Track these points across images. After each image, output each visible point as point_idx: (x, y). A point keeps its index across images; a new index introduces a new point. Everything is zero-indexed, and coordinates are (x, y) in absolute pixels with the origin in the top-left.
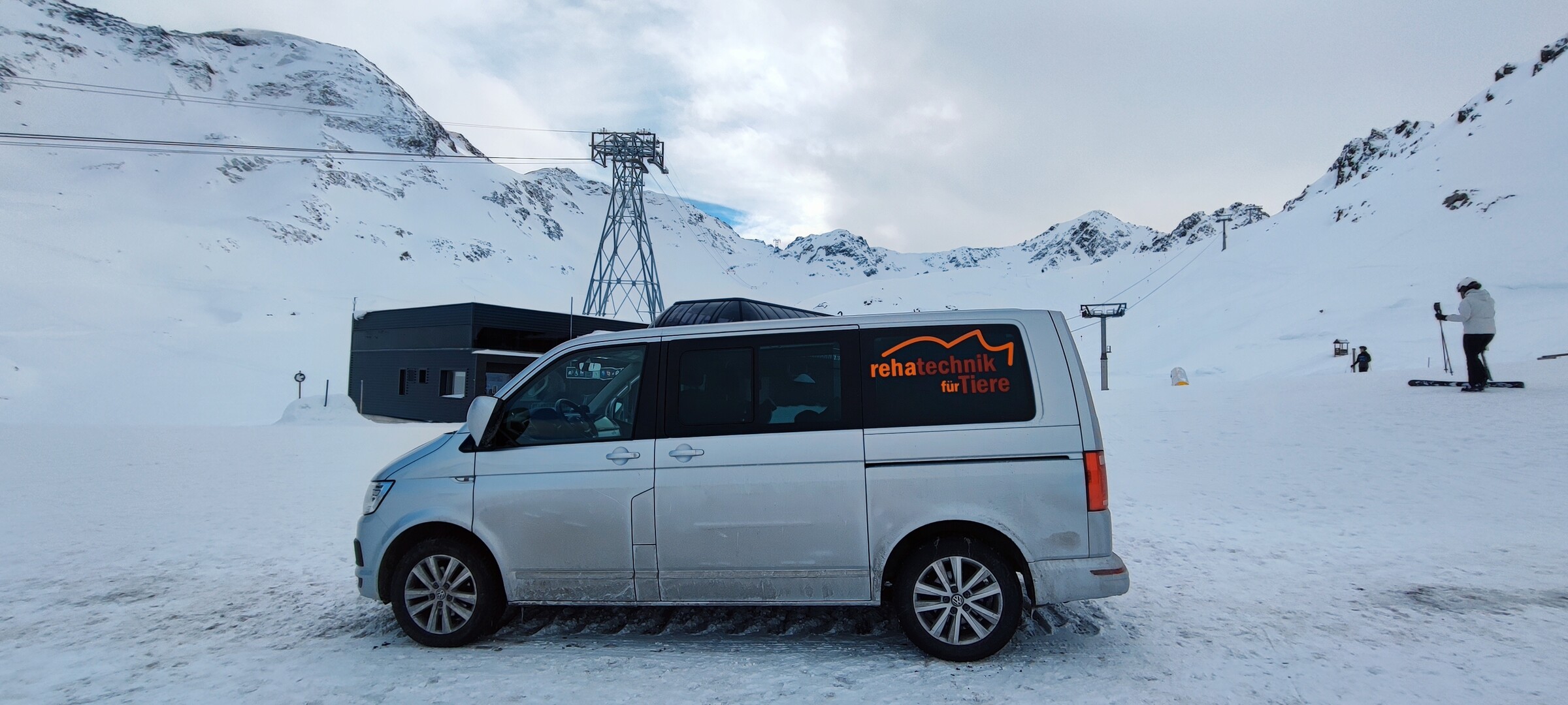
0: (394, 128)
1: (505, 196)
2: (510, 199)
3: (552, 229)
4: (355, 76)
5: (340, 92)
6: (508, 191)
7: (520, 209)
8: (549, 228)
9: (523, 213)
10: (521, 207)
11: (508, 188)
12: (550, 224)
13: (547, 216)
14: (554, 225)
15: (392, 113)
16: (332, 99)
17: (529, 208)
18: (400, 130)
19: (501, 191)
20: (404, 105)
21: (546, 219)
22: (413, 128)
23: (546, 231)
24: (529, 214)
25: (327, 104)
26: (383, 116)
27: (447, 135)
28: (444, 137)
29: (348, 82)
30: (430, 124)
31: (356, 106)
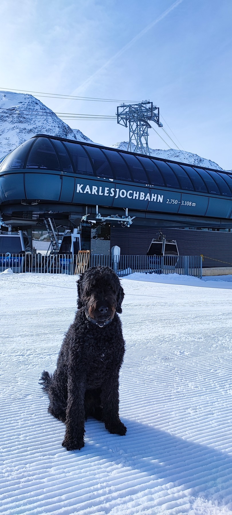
4: (31, 107)
15: (47, 123)
16: (22, 120)
20: (52, 118)
25: (20, 122)
26: (43, 125)
27: (72, 131)
28: (70, 132)
29: (28, 111)
30: (65, 126)
31: (32, 122)
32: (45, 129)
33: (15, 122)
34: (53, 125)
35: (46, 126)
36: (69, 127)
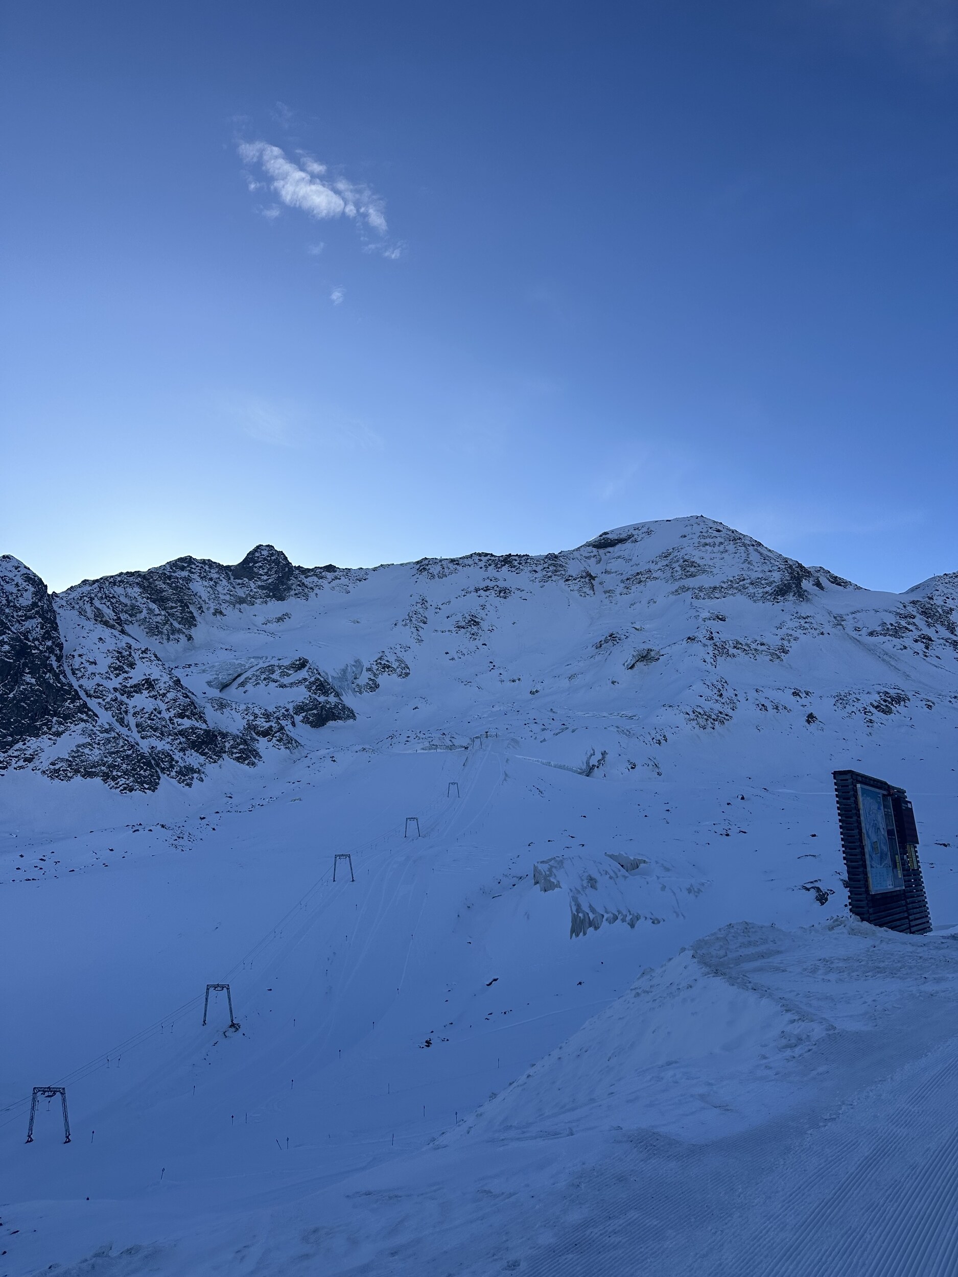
0: (756, 582)
1: (896, 625)
2: (903, 627)
4: (708, 540)
5: (699, 561)
6: (898, 618)
7: (919, 636)
9: (924, 641)
10: (920, 633)
11: (898, 614)
15: (752, 567)
16: (694, 570)
17: (930, 632)
18: (763, 582)
19: (891, 619)
20: (761, 554)
22: (776, 576)
24: (930, 640)
25: (689, 577)
26: (743, 572)
27: (809, 572)
28: (806, 576)
29: (703, 549)
30: (791, 567)
31: (715, 571)
32: (749, 581)
33: (678, 577)
34: (766, 568)
35: (749, 573)
36: (800, 566)
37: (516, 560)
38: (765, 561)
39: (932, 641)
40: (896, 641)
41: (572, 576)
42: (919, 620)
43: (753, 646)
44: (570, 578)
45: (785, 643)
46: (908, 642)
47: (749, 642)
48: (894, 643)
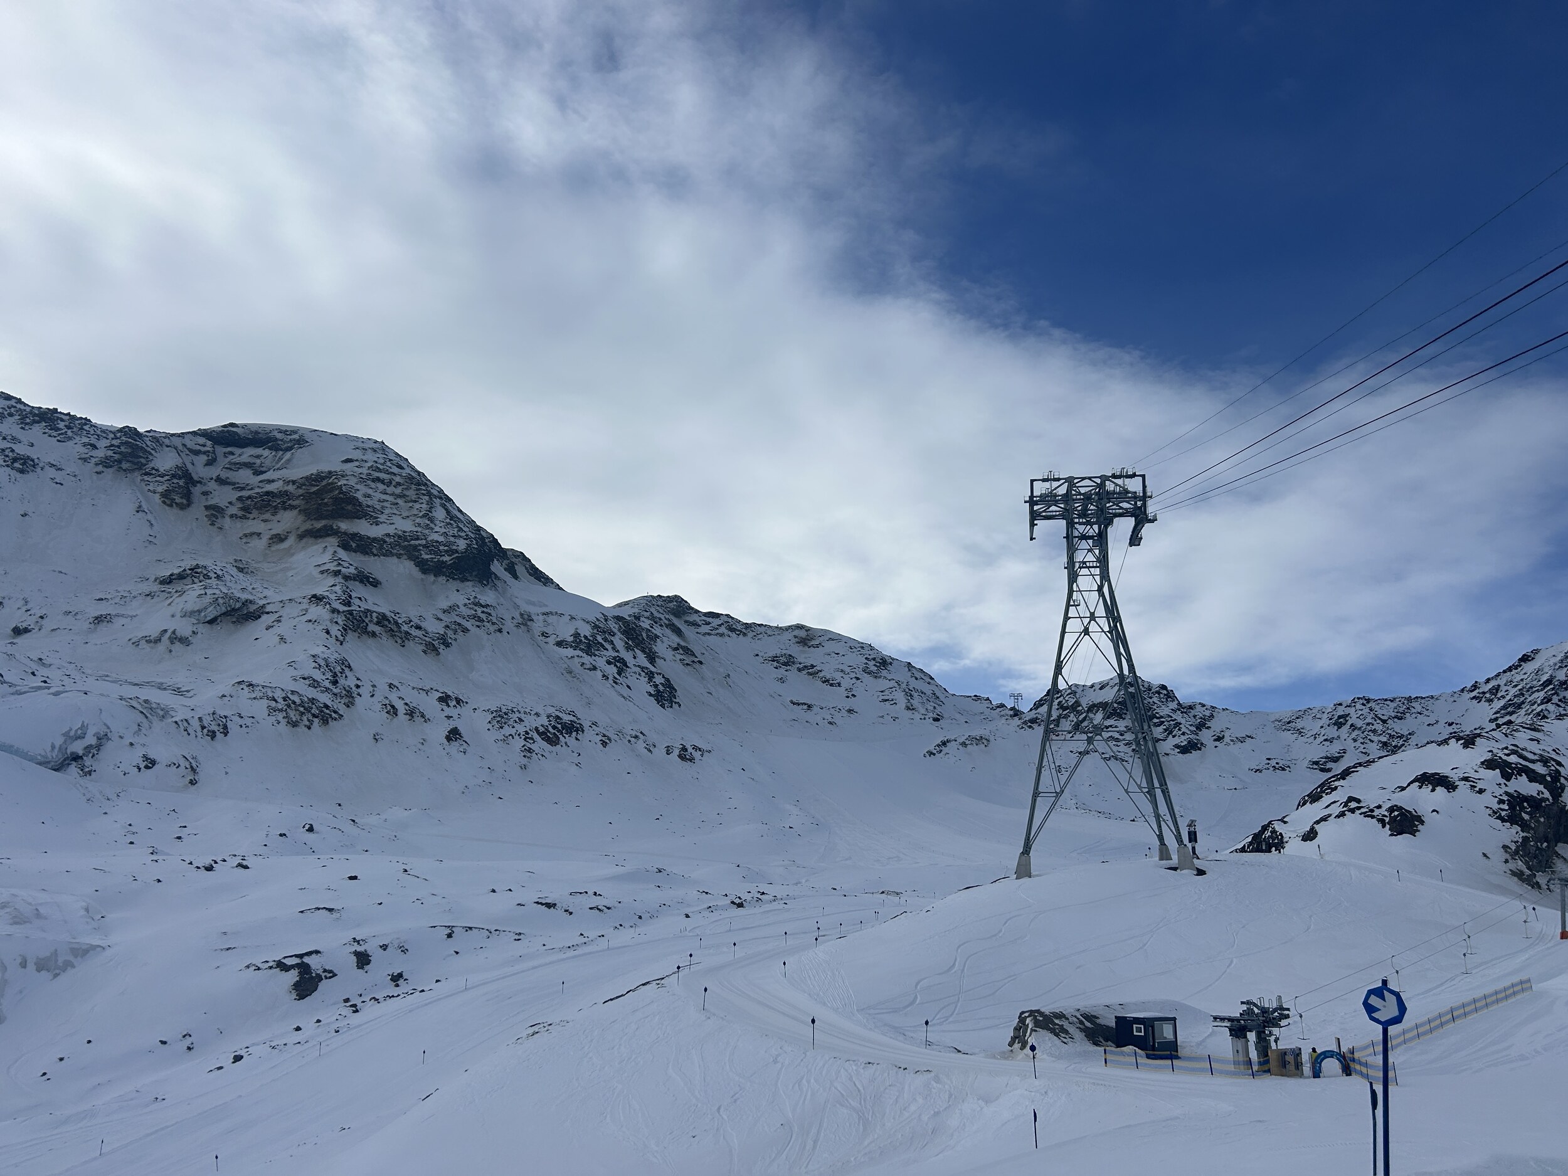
0: (433, 546)
1: (591, 638)
2: (599, 643)
3: (661, 688)
4: (382, 476)
5: (360, 499)
6: (595, 631)
7: (614, 658)
8: (656, 686)
9: (618, 664)
10: (616, 654)
11: (596, 627)
12: (658, 680)
13: (652, 669)
14: (663, 681)
15: (432, 525)
16: (350, 510)
17: (627, 656)
18: (442, 548)
19: (586, 630)
20: (448, 512)
21: (652, 673)
22: (462, 544)
23: (652, 690)
24: (625, 664)
25: (342, 517)
26: (418, 529)
27: (505, 554)
29: (373, 485)
30: (483, 538)
31: (382, 518)
32: (423, 542)
33: (327, 513)
34: (450, 532)
35: (426, 532)
36: (496, 542)
37: (62, 420)
38: (452, 522)
39: (628, 667)
40: (587, 659)
41: (157, 470)
42: (619, 641)
43: (405, 628)
44: (154, 472)
45: (450, 633)
46: (601, 662)
47: (400, 621)
48: (583, 660)
